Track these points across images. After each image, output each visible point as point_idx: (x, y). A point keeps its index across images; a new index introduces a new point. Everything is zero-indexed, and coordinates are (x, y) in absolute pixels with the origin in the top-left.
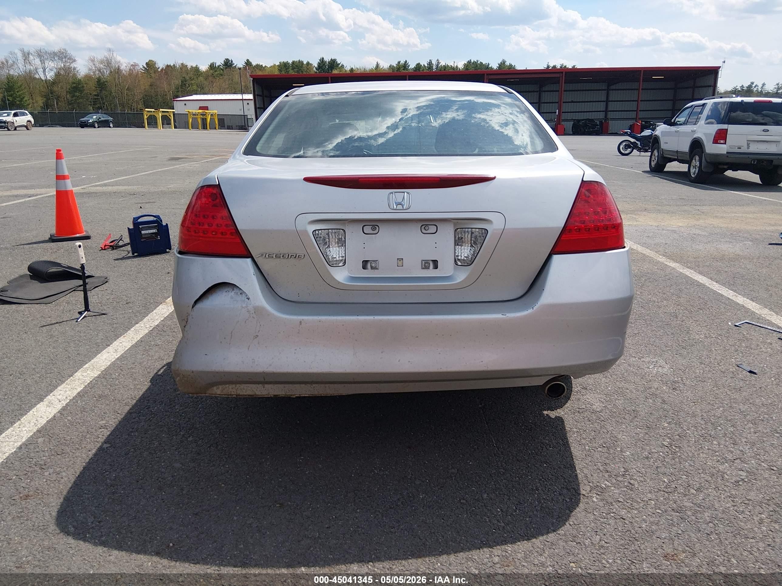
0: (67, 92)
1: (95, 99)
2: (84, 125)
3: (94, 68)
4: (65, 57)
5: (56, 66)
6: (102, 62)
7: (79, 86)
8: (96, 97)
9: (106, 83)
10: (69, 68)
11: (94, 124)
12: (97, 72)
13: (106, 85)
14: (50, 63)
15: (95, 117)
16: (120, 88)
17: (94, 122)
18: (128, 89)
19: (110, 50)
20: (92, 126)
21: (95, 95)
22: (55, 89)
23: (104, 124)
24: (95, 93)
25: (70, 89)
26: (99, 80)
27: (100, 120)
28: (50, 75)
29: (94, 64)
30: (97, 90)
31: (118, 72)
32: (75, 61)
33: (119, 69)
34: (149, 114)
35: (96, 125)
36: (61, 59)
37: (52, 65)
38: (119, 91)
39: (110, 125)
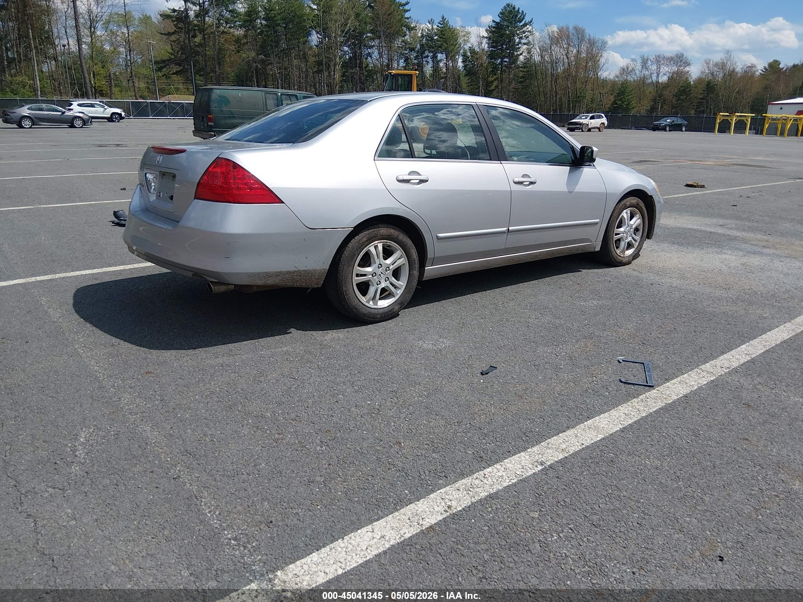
0: (673, 95)
1: (700, 103)
2: (656, 128)
3: (707, 71)
4: (681, 61)
5: (670, 70)
6: (716, 65)
7: (687, 90)
8: (701, 101)
9: (715, 86)
10: (682, 72)
11: (666, 128)
12: (710, 75)
13: (714, 88)
14: (665, 68)
15: (668, 121)
16: (729, 91)
17: (666, 125)
18: (738, 92)
19: (728, 52)
20: (664, 129)
21: (700, 99)
22: (664, 93)
23: (675, 128)
24: (701, 97)
25: (677, 93)
26: (709, 83)
27: (673, 123)
28: (663, 79)
29: (708, 67)
30: (704, 93)
31: (731, 74)
32: (689, 64)
33: (734, 70)
34: (722, 119)
35: (668, 129)
36: (676, 63)
37: (667, 69)
38: (726, 94)
39: (682, 129)
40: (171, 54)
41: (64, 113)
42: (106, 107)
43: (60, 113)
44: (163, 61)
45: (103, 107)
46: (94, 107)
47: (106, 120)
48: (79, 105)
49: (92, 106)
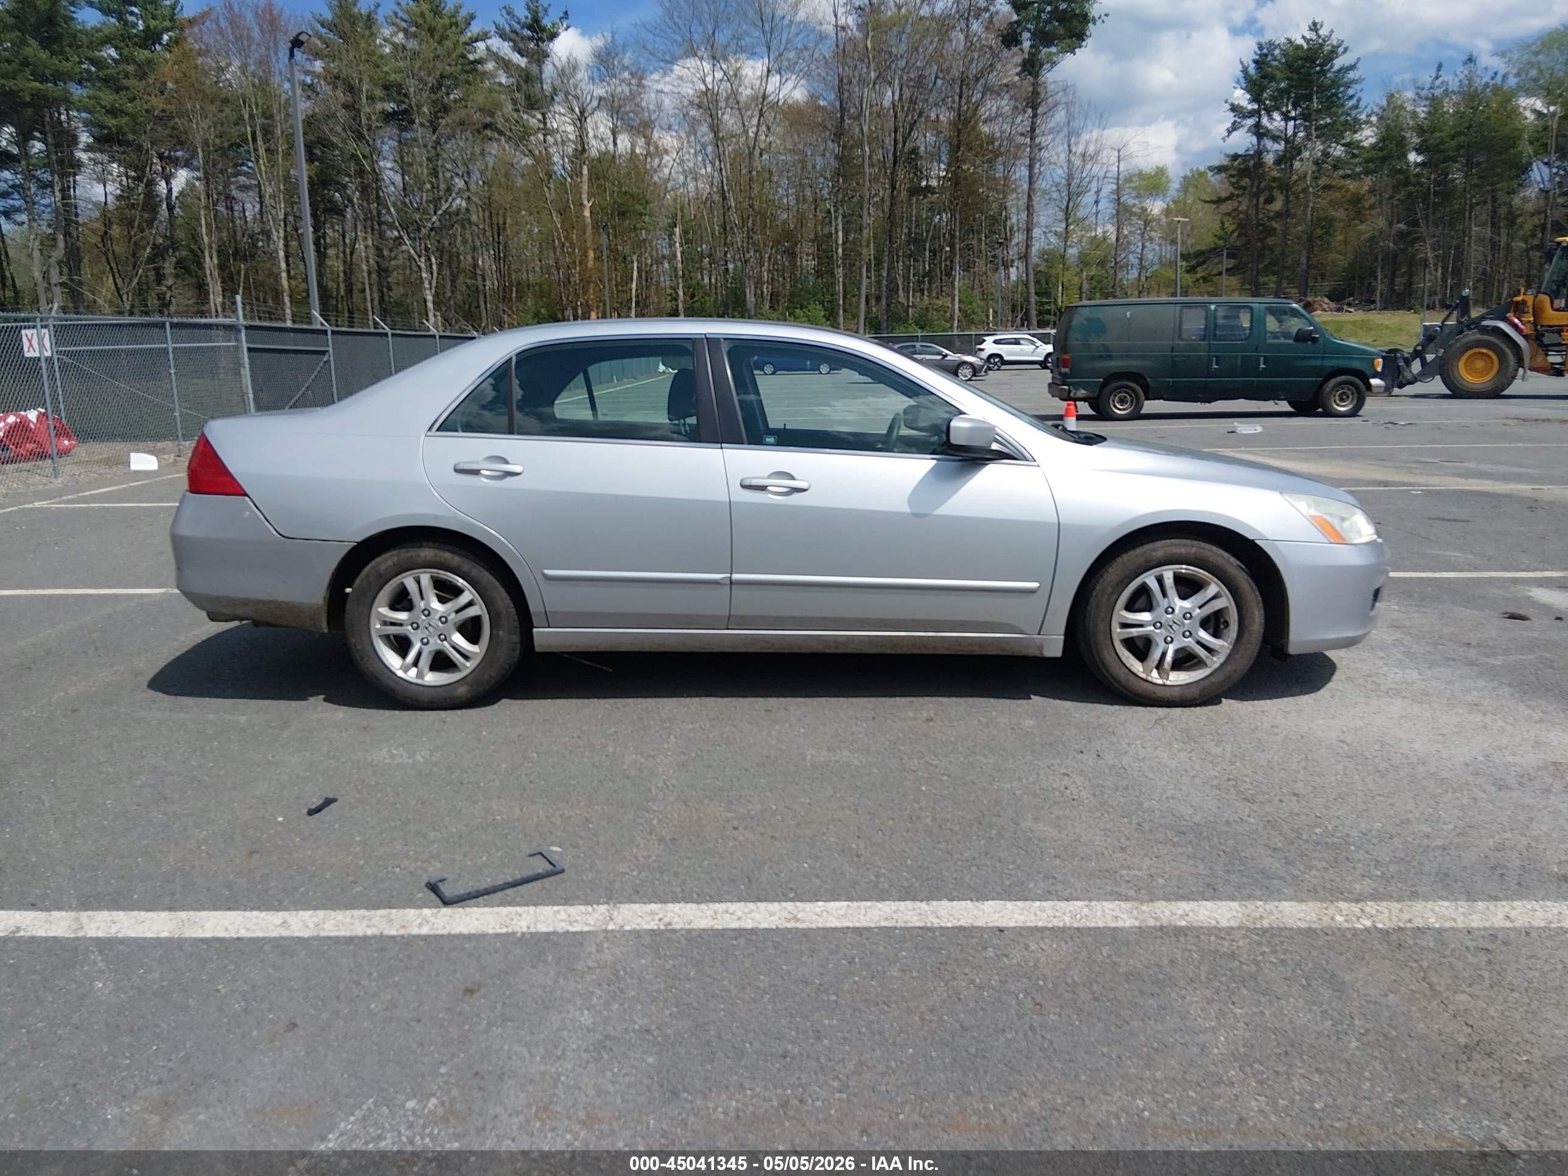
40: (1220, 238)
41: (946, 356)
42: (1039, 343)
43: (940, 357)
44: (1200, 253)
45: (1033, 343)
46: (1019, 344)
47: (1038, 366)
48: (996, 342)
49: (1017, 342)
